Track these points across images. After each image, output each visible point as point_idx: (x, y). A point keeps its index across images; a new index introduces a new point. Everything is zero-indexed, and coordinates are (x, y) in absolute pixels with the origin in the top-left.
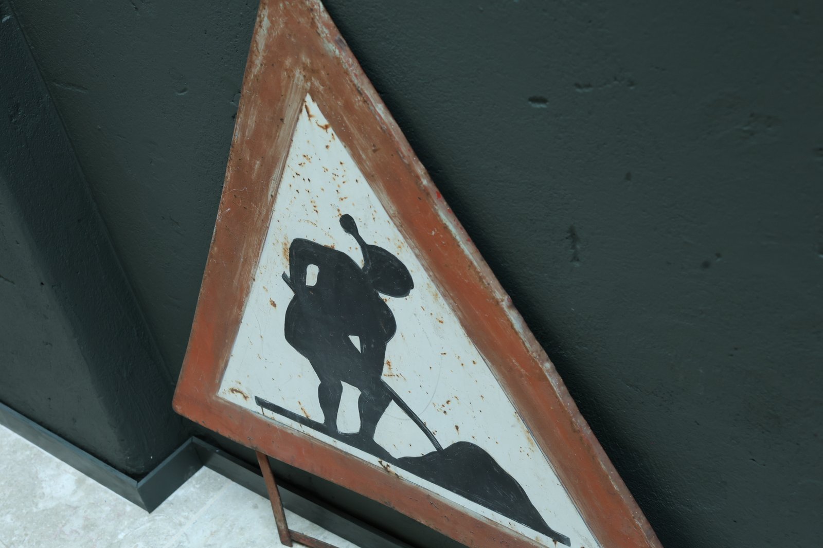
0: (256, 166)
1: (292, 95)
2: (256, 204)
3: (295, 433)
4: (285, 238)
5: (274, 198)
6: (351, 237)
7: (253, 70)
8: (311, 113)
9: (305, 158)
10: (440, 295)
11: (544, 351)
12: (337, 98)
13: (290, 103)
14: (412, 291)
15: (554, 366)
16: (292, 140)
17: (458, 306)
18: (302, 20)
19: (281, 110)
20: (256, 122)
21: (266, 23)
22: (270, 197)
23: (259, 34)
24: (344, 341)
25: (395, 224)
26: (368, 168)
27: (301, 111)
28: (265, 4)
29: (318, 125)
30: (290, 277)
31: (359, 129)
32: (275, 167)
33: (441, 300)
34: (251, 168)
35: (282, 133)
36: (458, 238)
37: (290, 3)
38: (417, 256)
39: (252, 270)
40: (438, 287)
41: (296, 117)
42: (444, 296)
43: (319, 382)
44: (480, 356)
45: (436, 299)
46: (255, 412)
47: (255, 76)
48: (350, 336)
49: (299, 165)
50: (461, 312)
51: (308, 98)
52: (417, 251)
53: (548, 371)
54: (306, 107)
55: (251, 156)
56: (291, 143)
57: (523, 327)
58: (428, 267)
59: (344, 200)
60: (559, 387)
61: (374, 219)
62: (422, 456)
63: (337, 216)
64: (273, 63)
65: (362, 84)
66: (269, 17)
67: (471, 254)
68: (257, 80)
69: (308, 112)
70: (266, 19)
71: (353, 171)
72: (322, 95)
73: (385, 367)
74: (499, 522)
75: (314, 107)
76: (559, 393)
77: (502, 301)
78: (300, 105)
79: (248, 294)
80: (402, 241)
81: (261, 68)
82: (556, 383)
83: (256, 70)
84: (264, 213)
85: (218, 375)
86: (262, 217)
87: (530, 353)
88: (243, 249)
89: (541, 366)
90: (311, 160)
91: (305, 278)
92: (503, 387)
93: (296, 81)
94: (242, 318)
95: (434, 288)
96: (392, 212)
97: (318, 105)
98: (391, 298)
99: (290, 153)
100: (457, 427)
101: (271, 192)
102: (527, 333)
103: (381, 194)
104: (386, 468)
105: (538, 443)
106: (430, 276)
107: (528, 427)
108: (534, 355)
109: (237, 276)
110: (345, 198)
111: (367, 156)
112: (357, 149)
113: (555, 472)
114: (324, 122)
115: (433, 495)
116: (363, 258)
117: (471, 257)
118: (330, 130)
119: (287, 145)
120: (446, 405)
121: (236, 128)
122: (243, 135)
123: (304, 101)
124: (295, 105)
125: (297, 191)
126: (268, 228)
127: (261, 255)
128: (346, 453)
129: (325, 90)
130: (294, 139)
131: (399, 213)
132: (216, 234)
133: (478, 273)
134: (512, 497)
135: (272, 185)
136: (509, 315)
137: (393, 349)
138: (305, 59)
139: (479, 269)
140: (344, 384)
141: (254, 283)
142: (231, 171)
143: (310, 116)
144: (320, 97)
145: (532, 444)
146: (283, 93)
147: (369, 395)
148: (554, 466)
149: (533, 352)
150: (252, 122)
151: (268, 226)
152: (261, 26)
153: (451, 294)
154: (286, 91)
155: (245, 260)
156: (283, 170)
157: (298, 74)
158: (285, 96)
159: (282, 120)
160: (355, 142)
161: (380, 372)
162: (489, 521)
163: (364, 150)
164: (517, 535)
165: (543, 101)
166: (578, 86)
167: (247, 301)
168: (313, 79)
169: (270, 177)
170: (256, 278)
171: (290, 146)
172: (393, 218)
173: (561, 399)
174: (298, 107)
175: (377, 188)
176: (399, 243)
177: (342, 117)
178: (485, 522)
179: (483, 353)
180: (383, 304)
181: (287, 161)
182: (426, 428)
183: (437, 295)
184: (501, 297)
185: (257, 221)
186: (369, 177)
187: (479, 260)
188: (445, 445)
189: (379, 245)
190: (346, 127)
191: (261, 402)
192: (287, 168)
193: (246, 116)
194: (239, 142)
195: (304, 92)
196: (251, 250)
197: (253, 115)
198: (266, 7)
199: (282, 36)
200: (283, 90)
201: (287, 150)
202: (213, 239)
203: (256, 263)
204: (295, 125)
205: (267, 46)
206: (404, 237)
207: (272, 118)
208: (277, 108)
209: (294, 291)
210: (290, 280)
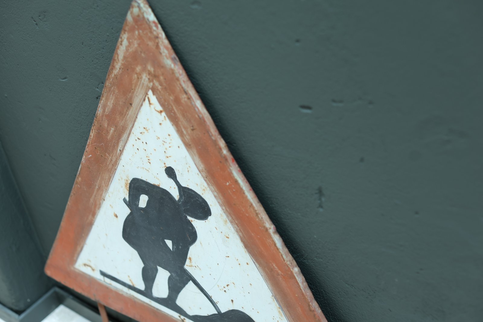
0: (111, 131)
1: (140, 90)
2: (109, 154)
3: (124, 294)
4: (127, 177)
5: (121, 152)
7: (114, 72)
8: (151, 102)
9: (144, 129)
10: (228, 221)
11: (294, 261)
12: (170, 95)
13: (137, 95)
14: (209, 217)
15: (300, 270)
16: (137, 117)
17: (240, 229)
18: (150, 44)
19: (131, 98)
20: (113, 104)
21: (125, 43)
22: (119, 151)
23: (120, 49)
24: (161, 243)
25: (202, 176)
26: (187, 140)
27: (144, 100)
28: (125, 31)
29: (156, 110)
30: (129, 201)
31: (184, 116)
32: (124, 133)
33: (229, 224)
34: (108, 132)
35: (131, 112)
36: (244, 188)
37: (143, 32)
38: (215, 196)
39: (103, 194)
40: (227, 217)
41: (141, 103)
42: (231, 222)
43: (142, 265)
44: (251, 260)
45: (225, 224)
46: (99, 279)
47: (115, 75)
48: (166, 240)
49: (140, 133)
50: (242, 233)
51: (150, 93)
52: (216, 194)
53: (296, 273)
54: (148, 98)
55: (108, 125)
56: (136, 119)
57: (282, 246)
58: (222, 204)
59: (169, 157)
60: (302, 283)
61: (188, 171)
62: (207, 315)
63: (163, 167)
64: (128, 68)
65: (188, 87)
66: (128, 39)
67: (252, 198)
68: (116, 78)
69: (149, 101)
70: (125, 40)
71: (176, 140)
72: (160, 92)
73: (188, 261)
75: (153, 99)
76: (302, 287)
77: (270, 228)
78: (144, 96)
79: (99, 208)
80: (206, 187)
81: (119, 71)
82: (301, 281)
83: (116, 72)
84: (114, 160)
85: (76, 255)
86: (113, 162)
87: (286, 262)
88: (98, 181)
89: (292, 270)
90: (148, 131)
91: (139, 202)
92: (266, 281)
93: (143, 81)
94: (94, 222)
95: (225, 216)
96: (201, 168)
97: (157, 98)
98: (195, 220)
99: (135, 125)
100: (232, 301)
101: (120, 147)
102: (284, 249)
103: (195, 157)
104: (183, 320)
105: (286, 315)
106: (223, 209)
107: (279, 305)
108: (288, 263)
109: (93, 197)
110: (170, 157)
111: (187, 132)
112: (181, 127)
114: (160, 108)
116: (178, 194)
117: (252, 201)
118: (164, 114)
119: (133, 120)
120: (226, 287)
121: (100, 106)
122: (104, 111)
123: (147, 94)
124: (141, 96)
125: (138, 149)
126: (116, 169)
127: (110, 185)
128: (157, 309)
129: (162, 89)
130: (138, 117)
131: (205, 169)
132: (81, 170)
133: (256, 211)
135: (121, 144)
136: (274, 238)
137: (193, 251)
138: (150, 68)
139: (256, 208)
140: (159, 268)
141: (104, 202)
142: (94, 132)
143: (150, 104)
144: (158, 92)
145: (281, 315)
146: (133, 88)
147: (175, 276)
149: (287, 261)
150: (110, 104)
151: (116, 168)
152: (121, 44)
153: (236, 222)
154: (136, 86)
155: (99, 188)
156: (129, 135)
157: (145, 77)
158: (135, 90)
159: (131, 104)
160: (180, 123)
161: (184, 264)
163: (185, 128)
165: (309, 108)
166: (334, 101)
167: (99, 212)
168: (154, 81)
169: (120, 138)
170: (106, 199)
171: (135, 121)
172: (201, 172)
173: (303, 291)
174: (142, 97)
175: (192, 153)
176: (204, 188)
177: (172, 107)
179: (253, 258)
180: (189, 223)
181: (133, 130)
182: (211, 299)
183: (226, 221)
184: (269, 226)
185: (109, 165)
186: (187, 145)
187: (256, 202)
188: (223, 311)
189: (190, 188)
190: (175, 113)
191: (103, 274)
192: (132, 134)
193: (107, 99)
194: (100, 115)
195: (148, 88)
196: (103, 182)
197: (112, 99)
198: (126, 33)
199: (135, 52)
200: (133, 86)
201: (133, 123)
202: (78, 172)
203: (106, 190)
204: (140, 108)
205: (125, 57)
206: (208, 184)
207: (124, 103)
208: (128, 97)
209: (131, 210)
210: (128, 203)
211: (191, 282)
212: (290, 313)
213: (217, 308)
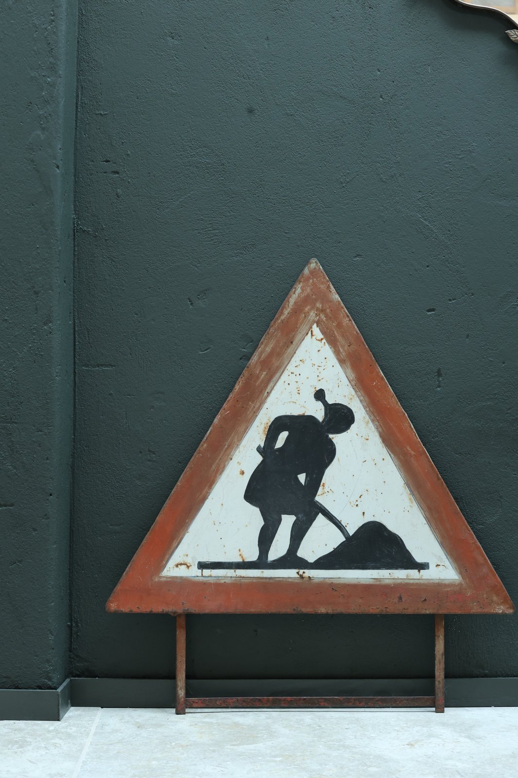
0: (262, 376)
1: (304, 326)
2: (253, 402)
3: (228, 581)
4: (268, 419)
5: (269, 394)
6: (320, 402)
7: (281, 318)
8: (313, 334)
9: (301, 362)
10: (370, 421)
12: (333, 322)
13: (301, 331)
14: (353, 426)
16: (295, 353)
17: (380, 425)
18: (322, 286)
19: (293, 337)
20: (272, 348)
21: (299, 290)
22: (266, 393)
23: (292, 297)
25: (352, 385)
26: (342, 357)
27: (307, 334)
28: (300, 282)
29: (318, 340)
30: (264, 447)
31: (343, 336)
32: (277, 373)
33: (371, 424)
34: (258, 377)
35: (290, 350)
37: (317, 279)
38: (361, 401)
39: (232, 452)
40: (370, 416)
41: (303, 338)
42: (373, 421)
43: (262, 523)
44: (388, 453)
45: (367, 425)
46: (195, 577)
47: (282, 320)
48: (299, 475)
49: (296, 367)
50: (382, 427)
51: (315, 325)
52: (362, 398)
54: (312, 331)
55: (261, 370)
56: (293, 355)
58: (367, 406)
59: (321, 380)
61: (339, 386)
62: (333, 549)
64: (298, 310)
66: (302, 287)
68: (283, 322)
69: (312, 334)
70: (299, 289)
71: (332, 361)
72: (324, 322)
73: (321, 488)
74: (382, 577)
75: (316, 330)
78: (308, 331)
79: (221, 474)
80: (354, 395)
81: (287, 315)
83: (283, 317)
84: (257, 406)
85: (167, 557)
86: (255, 410)
87: (418, 439)
88: (230, 438)
90: (304, 362)
91: (275, 444)
92: (399, 470)
93: (309, 318)
94: (209, 495)
95: (367, 417)
96: (351, 378)
97: (320, 329)
98: (337, 435)
99: (291, 361)
100: (364, 513)
101: (268, 390)
103: (347, 370)
104: (302, 577)
105: (416, 499)
106: (366, 411)
107: (411, 490)
109: (217, 461)
111: (344, 350)
112: (338, 347)
113: (424, 514)
114: (321, 336)
115: (335, 581)
116: (324, 415)
118: (324, 341)
119: (291, 357)
120: (359, 500)
121: (256, 355)
122: (260, 358)
123: (311, 328)
124: (304, 332)
125: (289, 384)
126: (257, 416)
127: (244, 438)
128: (270, 578)
129: (327, 320)
130: (297, 352)
131: (356, 378)
132: (210, 433)
134: (394, 550)
135: (271, 384)
138: (319, 305)
141: (231, 461)
142: (240, 385)
143: (312, 335)
144: (323, 324)
145: (412, 502)
146: (298, 326)
147: (302, 517)
148: (424, 511)
150: (268, 349)
151: (257, 414)
152: (294, 293)
153: (378, 419)
154: (301, 324)
155: (229, 446)
156: (282, 373)
157: (312, 314)
158: (299, 327)
159: (292, 342)
160: (338, 344)
161: (315, 495)
162: (375, 580)
163: (343, 347)
164: (394, 581)
165: (433, 310)
166: (450, 300)
167: (219, 478)
168: (321, 314)
169: (271, 380)
170: (233, 458)
172: (352, 382)
174: (306, 332)
175: (345, 367)
176: (351, 397)
177: (334, 332)
178: (372, 583)
179: (390, 450)
180: (330, 442)
181: (287, 367)
182: (340, 525)
183: (368, 422)
185: (248, 414)
186: (341, 362)
188: (351, 531)
189: (337, 402)
190: (335, 337)
191: (202, 566)
192: (286, 370)
193: (266, 346)
194: (254, 363)
195: (314, 322)
196: (236, 437)
197: (271, 344)
198: (301, 283)
199: (308, 296)
200: (299, 324)
201: (289, 359)
202: (205, 438)
203: (237, 445)
204: (301, 343)
205: (295, 303)
206: (356, 392)
207: (285, 343)
208: (291, 336)
209: (263, 457)
210: (262, 450)
211: (320, 516)
212: (420, 495)
213: (346, 533)
